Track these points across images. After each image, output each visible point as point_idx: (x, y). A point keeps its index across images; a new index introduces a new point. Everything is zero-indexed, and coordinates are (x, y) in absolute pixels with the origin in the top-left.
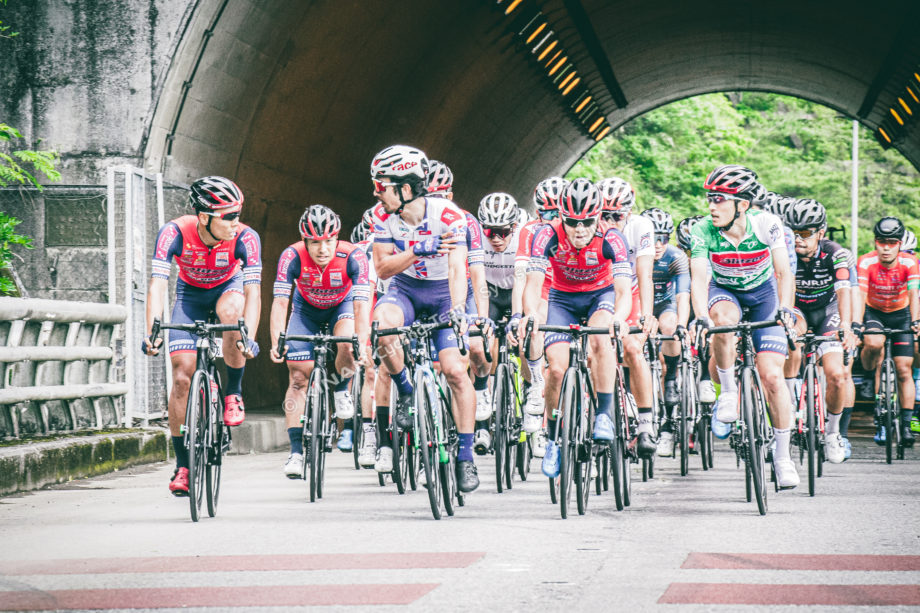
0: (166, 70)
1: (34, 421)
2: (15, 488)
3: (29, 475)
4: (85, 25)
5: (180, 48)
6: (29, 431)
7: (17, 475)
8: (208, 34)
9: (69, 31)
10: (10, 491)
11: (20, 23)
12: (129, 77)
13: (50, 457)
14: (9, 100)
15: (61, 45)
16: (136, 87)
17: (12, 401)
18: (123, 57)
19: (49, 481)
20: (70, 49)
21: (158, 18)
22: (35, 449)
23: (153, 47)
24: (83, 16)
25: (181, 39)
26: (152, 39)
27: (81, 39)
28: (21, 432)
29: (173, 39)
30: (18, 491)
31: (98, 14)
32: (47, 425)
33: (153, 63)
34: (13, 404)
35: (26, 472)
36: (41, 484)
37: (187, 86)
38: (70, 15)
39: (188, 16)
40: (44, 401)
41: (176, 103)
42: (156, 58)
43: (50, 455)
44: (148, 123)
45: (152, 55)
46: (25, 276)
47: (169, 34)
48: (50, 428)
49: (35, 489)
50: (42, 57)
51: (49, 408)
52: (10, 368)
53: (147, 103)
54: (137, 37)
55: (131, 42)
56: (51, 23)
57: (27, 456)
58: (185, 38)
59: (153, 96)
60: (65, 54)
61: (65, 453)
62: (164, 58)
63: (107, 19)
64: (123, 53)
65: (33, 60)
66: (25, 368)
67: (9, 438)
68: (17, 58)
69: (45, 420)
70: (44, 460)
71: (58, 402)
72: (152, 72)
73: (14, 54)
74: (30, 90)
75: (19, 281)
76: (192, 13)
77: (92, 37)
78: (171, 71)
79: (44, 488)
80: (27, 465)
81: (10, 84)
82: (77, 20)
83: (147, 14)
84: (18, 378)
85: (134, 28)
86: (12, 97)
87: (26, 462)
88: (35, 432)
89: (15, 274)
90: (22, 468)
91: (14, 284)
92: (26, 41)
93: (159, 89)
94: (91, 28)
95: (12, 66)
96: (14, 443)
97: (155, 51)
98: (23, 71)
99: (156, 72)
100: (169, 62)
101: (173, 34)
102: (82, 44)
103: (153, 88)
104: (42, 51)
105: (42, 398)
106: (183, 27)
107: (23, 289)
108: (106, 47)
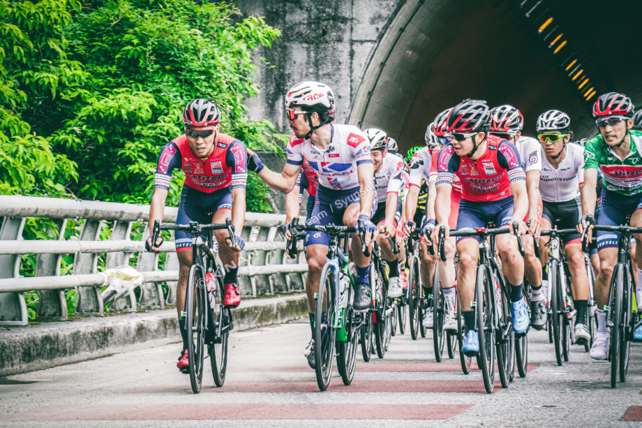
0: (358, 85)
1: (282, 284)
2: (271, 322)
3: (279, 315)
4: (313, 59)
5: (367, 72)
6: (279, 290)
7: (272, 315)
8: (383, 64)
9: (304, 62)
10: (268, 324)
11: (277, 58)
12: (337, 89)
13: (291, 305)
14: (270, 102)
15: (300, 71)
16: (342, 94)
17: (270, 273)
18: (334, 78)
19: (290, 319)
20: (304, 73)
21: (355, 55)
22: (282, 300)
23: (351, 72)
24: (312, 54)
25: (367, 67)
26: (351, 67)
27: (311, 67)
28: (275, 290)
29: (363, 67)
30: (273, 324)
31: (321, 53)
32: (289, 286)
33: (351, 81)
34: (270, 275)
35: (277, 313)
36: (286, 320)
37: (370, 94)
38: (305, 53)
39: (372, 54)
40: (288, 273)
41: (364, 104)
42: (353, 78)
43: (291, 303)
44: (348, 115)
45: (351, 76)
46: (278, 202)
47: (361, 65)
48: (291, 288)
49: (282, 323)
50: (289, 78)
51: (290, 277)
52: (268, 254)
53: (348, 103)
54: (342, 66)
55: (339, 69)
56: (294, 58)
57: (278, 304)
58: (370, 66)
59: (351, 100)
60: (302, 76)
61: (299, 302)
62: (357, 78)
63: (326, 56)
64: (334, 75)
65: (284, 79)
66: (277, 254)
67: (268, 294)
68: (275, 78)
69: (288, 283)
70: (288, 307)
71: (296, 274)
72: (351, 86)
73: (273, 76)
74: (282, 96)
75: (274, 205)
76: (374, 53)
77: (317, 66)
78: (362, 86)
79: (287, 323)
80: (278, 309)
81: (271, 93)
82: (309, 57)
83: (349, 53)
84: (273, 259)
85: (341, 61)
86: (272, 100)
87: (277, 308)
88: (282, 290)
89: (272, 200)
90: (275, 311)
91: (272, 206)
92: (280, 68)
93: (354, 96)
94: (317, 61)
95: (272, 82)
96: (270, 297)
97: (353, 74)
98: (278, 85)
99: (353, 86)
100: (360, 80)
101: (363, 65)
102: (311, 70)
103: (351, 95)
104: (289, 74)
105: (286, 271)
106: (369, 61)
107: (276, 209)
108: (325, 72)
